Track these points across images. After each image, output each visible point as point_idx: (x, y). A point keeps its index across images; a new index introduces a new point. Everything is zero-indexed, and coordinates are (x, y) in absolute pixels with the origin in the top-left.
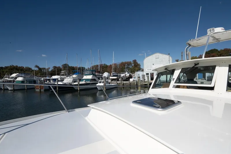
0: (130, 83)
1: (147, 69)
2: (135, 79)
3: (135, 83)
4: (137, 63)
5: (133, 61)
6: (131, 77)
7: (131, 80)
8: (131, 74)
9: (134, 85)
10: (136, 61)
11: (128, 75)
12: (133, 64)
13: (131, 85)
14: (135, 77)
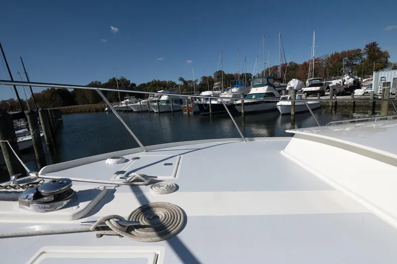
0: (355, 100)
2: (369, 91)
3: (369, 99)
4: (378, 51)
5: (367, 46)
6: (357, 85)
7: (358, 92)
8: (360, 78)
9: (367, 104)
10: (376, 45)
11: (351, 80)
12: (365, 53)
13: (358, 104)
14: (371, 85)
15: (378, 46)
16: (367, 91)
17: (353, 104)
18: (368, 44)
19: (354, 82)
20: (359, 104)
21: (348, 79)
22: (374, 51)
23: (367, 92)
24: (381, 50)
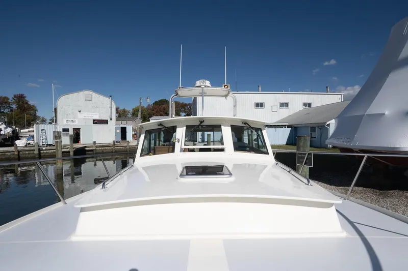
0: (19, 152)
1: (65, 120)
2: (32, 142)
3: (34, 150)
4: (27, 103)
5: (15, 96)
6: (16, 136)
7: (21, 143)
8: (17, 128)
9: (32, 156)
10: (24, 97)
11: (9, 130)
12: (14, 103)
13: (22, 156)
14: (33, 137)
15: (26, 99)
16: (28, 142)
17: (17, 157)
18: (16, 94)
19: (12, 132)
20: (24, 156)
21: (5, 128)
22: (23, 103)
23: (29, 144)
24: (29, 103)
